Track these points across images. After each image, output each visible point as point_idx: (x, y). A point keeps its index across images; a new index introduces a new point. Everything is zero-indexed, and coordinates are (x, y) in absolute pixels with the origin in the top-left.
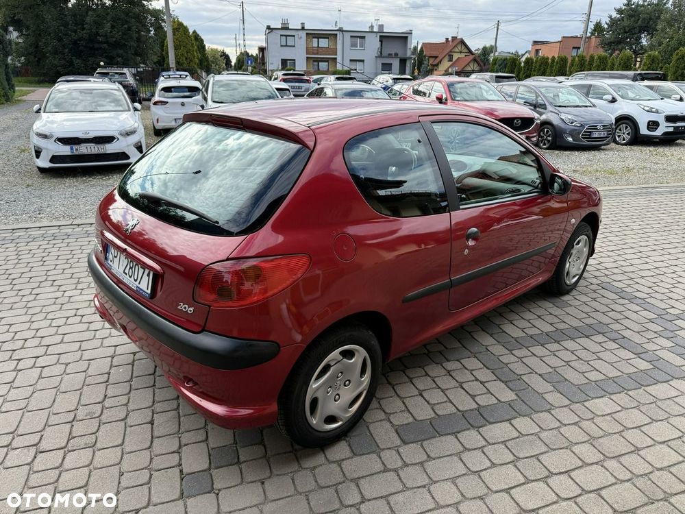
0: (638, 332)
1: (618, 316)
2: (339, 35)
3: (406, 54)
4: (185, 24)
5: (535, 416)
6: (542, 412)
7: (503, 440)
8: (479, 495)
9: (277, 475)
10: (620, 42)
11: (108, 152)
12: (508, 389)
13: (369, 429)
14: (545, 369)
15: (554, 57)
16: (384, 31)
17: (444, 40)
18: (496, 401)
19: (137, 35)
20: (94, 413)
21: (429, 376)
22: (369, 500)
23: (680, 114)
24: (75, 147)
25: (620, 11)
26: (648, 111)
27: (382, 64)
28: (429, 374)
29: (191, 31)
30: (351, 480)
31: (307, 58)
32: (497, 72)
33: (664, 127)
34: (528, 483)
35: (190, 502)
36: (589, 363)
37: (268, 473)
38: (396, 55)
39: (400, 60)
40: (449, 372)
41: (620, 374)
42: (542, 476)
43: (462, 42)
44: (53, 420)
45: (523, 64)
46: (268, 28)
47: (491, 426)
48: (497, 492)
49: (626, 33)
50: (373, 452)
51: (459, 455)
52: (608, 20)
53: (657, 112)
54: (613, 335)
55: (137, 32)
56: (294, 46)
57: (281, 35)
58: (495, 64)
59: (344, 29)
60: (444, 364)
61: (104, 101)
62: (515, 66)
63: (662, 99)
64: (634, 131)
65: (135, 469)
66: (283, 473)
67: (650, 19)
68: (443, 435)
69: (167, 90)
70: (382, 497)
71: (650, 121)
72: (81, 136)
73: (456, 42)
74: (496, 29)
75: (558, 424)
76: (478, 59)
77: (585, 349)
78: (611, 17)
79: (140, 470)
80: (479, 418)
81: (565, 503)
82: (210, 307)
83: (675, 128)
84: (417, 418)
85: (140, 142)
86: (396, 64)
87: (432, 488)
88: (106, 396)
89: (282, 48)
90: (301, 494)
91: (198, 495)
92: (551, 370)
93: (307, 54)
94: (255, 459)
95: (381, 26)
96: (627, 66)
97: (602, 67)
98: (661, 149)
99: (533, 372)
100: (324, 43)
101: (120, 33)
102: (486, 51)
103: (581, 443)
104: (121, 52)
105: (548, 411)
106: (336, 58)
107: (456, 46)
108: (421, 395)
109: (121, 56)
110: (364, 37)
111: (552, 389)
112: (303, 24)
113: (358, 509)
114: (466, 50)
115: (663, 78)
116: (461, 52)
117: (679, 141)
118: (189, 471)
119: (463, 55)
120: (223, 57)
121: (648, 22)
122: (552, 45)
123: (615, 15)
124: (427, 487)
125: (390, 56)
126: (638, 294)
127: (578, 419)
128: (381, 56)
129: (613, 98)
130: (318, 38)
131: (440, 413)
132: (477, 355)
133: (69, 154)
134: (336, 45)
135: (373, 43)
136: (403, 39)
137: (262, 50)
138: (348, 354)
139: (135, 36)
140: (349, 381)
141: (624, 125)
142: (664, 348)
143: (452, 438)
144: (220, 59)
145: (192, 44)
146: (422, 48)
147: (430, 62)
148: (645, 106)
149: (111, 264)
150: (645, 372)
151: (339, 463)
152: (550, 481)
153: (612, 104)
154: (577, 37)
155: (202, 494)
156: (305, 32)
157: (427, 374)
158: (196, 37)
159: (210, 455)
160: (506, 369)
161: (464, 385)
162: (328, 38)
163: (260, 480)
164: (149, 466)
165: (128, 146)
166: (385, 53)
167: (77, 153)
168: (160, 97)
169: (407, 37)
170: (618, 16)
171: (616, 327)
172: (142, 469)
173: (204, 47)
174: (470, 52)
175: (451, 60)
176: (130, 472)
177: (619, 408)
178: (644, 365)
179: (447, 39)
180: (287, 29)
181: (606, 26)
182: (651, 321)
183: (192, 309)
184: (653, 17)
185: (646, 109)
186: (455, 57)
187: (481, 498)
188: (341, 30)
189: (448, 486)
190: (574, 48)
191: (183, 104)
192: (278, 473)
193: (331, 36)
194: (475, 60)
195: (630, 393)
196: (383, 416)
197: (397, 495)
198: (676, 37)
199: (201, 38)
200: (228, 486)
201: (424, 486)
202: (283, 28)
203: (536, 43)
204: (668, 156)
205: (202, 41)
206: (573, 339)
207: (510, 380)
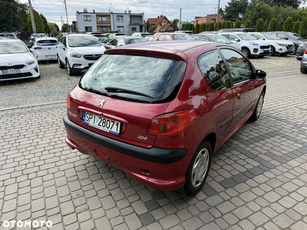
0: (291, 133)
1: (280, 128)
2: (111, 15)
3: (142, 23)
4: (36, 11)
5: (271, 170)
6: (273, 168)
7: (264, 182)
8: (267, 205)
9: (180, 210)
10: (231, 17)
11: (22, 72)
12: (255, 161)
13: (208, 185)
14: (265, 152)
15: (208, 23)
16: (131, 13)
17: (157, 17)
18: (253, 167)
19: (13, 17)
20: (80, 194)
21: (221, 160)
22: (225, 214)
23: (265, 45)
24: (5, 71)
25: (229, 4)
26: (253, 45)
27: (132, 28)
28: (221, 159)
29: (39, 14)
30: (213, 207)
31: (97, 26)
32: (185, 30)
33: (260, 51)
34: (283, 198)
35: (148, 227)
36: (280, 147)
37: (176, 210)
38: (138, 24)
39: (140, 26)
40: (228, 157)
41: (293, 150)
42: (287, 194)
43: (165, 18)
44: (61, 200)
45: (195, 27)
46: (78, 12)
47: (256, 177)
48: (273, 203)
49: (233, 13)
50: (215, 194)
51: (250, 190)
52: (225, 8)
53: (257, 45)
54: (282, 135)
55: (13, 15)
56: (91, 21)
57: (84, 16)
58: (184, 27)
59: (113, 12)
60: (224, 154)
61: (8, 48)
62: (192, 27)
63: (257, 39)
64: (248, 53)
65: (115, 217)
66: (182, 208)
67: (242, 7)
68: (240, 183)
69: (40, 42)
70: (229, 212)
71: (254, 49)
72: (7, 65)
73: (163, 18)
74: (180, 12)
75: (281, 173)
76: (172, 25)
77: (275, 142)
78: (226, 6)
79: (117, 217)
80: (250, 174)
81: (301, 203)
82: (156, 136)
83: (264, 51)
84: (226, 178)
85: (37, 67)
86: (138, 28)
87: (247, 205)
88: (81, 186)
89: (85, 21)
90: (195, 216)
91: (150, 224)
92: (267, 152)
93: (97, 24)
94: (167, 204)
95: (130, 11)
96: (238, 26)
97: (229, 27)
98: (260, 60)
99: (260, 153)
100: (104, 19)
101: (5, 16)
102: (176, 21)
103: (294, 179)
104: (6, 25)
105: (275, 168)
106: (111, 26)
107: (163, 19)
108: (222, 168)
109: (6, 27)
110: (123, 16)
111: (271, 159)
112: (94, 10)
113: (223, 218)
114: (167, 21)
115: (254, 31)
116: (165, 22)
117: (265, 57)
118: (141, 214)
119: (166, 24)
120: (55, 27)
121: (241, 9)
122: (203, 18)
123: (228, 5)
124: (245, 205)
125: (135, 24)
126: (282, 118)
127: (288, 170)
128: (131, 24)
129: (239, 40)
130: (102, 17)
131: (234, 174)
132: (235, 149)
133: (2, 74)
134: (110, 20)
135: (127, 19)
136: (140, 16)
137: (74, 23)
138: (203, 152)
139: (12, 17)
140: (202, 164)
141: (244, 51)
142: (303, 138)
143: (243, 184)
144: (54, 27)
145: (41, 21)
146: (148, 20)
147: (152, 27)
148: (252, 43)
149: (88, 122)
150: (301, 148)
151: (204, 200)
152: (291, 195)
153: (238, 42)
154: (213, 15)
155: (152, 223)
156: (95, 14)
157: (220, 159)
158: (42, 17)
159: (146, 206)
160: (249, 153)
161: (237, 162)
162: (106, 17)
163: (174, 213)
164: (120, 214)
165: (31, 69)
166: (133, 23)
167: (6, 74)
168: (37, 45)
169: (142, 16)
170: (229, 6)
171: (281, 132)
172: (118, 216)
173: (46, 22)
174: (169, 22)
175: (161, 26)
176: (113, 218)
177: (300, 164)
178: (300, 146)
179: (158, 16)
180: (87, 13)
181: (225, 10)
182: (293, 128)
183: (146, 138)
184: (243, 6)
185: (253, 43)
186: (163, 24)
187: (268, 206)
188: (112, 13)
189: (253, 203)
190: (212, 19)
191: (49, 49)
192: (181, 209)
193: (107, 16)
194: (171, 25)
195: (300, 157)
196: (211, 179)
197: (235, 210)
198: (253, 14)
199: (44, 17)
200: (161, 218)
201: (244, 205)
202: (84, 13)
203: (196, 18)
204: (263, 63)
205: (45, 19)
206: (268, 138)
207: (254, 157)
